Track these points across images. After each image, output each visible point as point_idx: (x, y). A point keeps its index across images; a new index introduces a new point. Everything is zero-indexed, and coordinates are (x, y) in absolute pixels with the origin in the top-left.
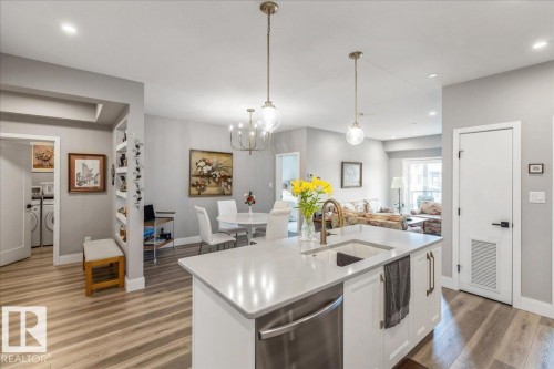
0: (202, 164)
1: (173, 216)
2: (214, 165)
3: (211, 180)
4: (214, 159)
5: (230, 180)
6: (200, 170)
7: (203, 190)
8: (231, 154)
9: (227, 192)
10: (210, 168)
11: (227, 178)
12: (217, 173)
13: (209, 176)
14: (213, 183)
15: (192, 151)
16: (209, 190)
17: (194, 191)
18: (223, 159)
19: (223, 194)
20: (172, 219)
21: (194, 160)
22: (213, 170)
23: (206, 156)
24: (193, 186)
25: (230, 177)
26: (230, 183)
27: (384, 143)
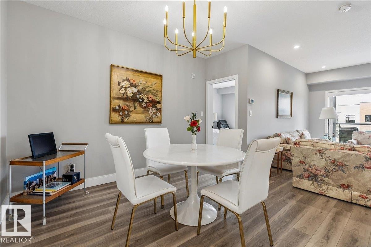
0: (126, 84)
1: (85, 148)
2: (140, 88)
3: (137, 105)
4: (140, 80)
5: (159, 106)
6: (123, 91)
7: (128, 116)
8: (161, 76)
9: (155, 120)
10: (135, 90)
11: (155, 103)
12: (145, 97)
13: (134, 99)
14: (139, 109)
15: (112, 67)
16: (134, 117)
17: (116, 117)
18: (152, 81)
19: (151, 122)
20: (82, 152)
21: (115, 79)
22: (139, 92)
23: (131, 75)
24: (114, 110)
25: (159, 102)
26: (160, 110)
27: (307, 75)
